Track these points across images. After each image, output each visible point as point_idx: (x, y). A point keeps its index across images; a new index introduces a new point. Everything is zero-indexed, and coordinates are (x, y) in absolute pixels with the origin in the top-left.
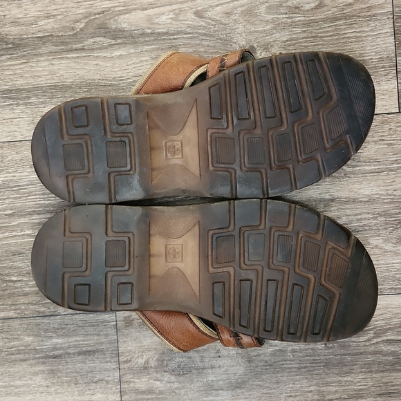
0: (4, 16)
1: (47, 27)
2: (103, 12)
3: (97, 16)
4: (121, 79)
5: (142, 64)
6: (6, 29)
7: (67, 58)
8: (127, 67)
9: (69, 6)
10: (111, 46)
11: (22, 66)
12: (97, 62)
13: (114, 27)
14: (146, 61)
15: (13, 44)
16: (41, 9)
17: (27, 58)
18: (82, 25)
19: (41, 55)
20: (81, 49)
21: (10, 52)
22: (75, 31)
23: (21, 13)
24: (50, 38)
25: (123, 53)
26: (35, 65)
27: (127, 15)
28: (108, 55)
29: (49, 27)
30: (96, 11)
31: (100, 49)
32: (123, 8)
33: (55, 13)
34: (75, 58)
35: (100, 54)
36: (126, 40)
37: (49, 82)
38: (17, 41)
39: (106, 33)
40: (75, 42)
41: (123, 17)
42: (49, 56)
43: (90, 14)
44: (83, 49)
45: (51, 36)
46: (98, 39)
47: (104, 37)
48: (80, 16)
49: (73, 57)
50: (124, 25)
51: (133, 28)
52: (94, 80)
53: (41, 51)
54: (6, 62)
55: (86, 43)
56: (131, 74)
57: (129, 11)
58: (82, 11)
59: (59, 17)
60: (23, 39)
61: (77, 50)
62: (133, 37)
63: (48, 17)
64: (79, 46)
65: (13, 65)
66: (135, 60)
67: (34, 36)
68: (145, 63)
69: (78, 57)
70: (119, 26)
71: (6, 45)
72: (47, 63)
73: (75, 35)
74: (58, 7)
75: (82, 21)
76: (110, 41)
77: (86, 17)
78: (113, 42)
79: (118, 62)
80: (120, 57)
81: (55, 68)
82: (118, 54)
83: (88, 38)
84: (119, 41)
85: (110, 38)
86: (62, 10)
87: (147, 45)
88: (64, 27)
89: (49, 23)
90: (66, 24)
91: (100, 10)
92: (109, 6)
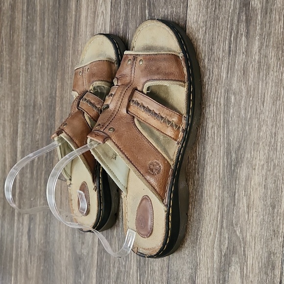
0: (255, 169)
1: (241, 203)
2: (245, 255)
3: (243, 249)
4: (200, 249)
5: (206, 269)
6: (245, 168)
7: (218, 212)
8: (206, 256)
9: (254, 228)
10: (221, 251)
11: (218, 173)
12: (212, 234)
13: (233, 259)
14: (208, 273)
15: (234, 170)
16: (255, 203)
17: (223, 179)
18: (238, 233)
19: (223, 192)
20: (222, 226)
21: (228, 167)
22: (235, 226)
23: (255, 184)
24: (233, 204)
25: (215, 257)
26: (217, 184)
27: (239, 274)
28: (215, 246)
29: (241, 205)
30: (246, 249)
31: (220, 241)
32: (245, 273)
33: (250, 214)
34: (217, 219)
35: (217, 239)
36: (222, 264)
37: (206, 192)
38: (235, 174)
39: (230, 251)
40: (227, 223)
41: (239, 270)
42: (221, 198)
43: (245, 244)
44: (222, 227)
45: (234, 205)
46: (227, 242)
47: (227, 248)
48: (245, 235)
49: (218, 216)
50: (233, 268)
51: (230, 274)
52: (202, 228)
53: (225, 192)
54: (223, 162)
55: (226, 231)
56: (201, 257)
57: (242, 277)
58: (248, 237)
59: (247, 217)
60: (236, 181)
61: (222, 222)
62: (224, 271)
63: (248, 207)
64: (225, 225)
65: (220, 166)
66: (210, 265)
67: (237, 190)
68: (206, 272)
69: (217, 221)
70: (233, 264)
71: (234, 165)
72: (217, 194)
73: (232, 225)
74: (254, 218)
75: (241, 235)
76: (224, 251)
77: (243, 239)
78: (223, 254)
79: (210, 251)
80: (213, 253)
81: (213, 200)
82: (215, 254)
83: (229, 234)
84: (223, 258)
85: (226, 252)
86: (251, 221)
87: (217, 279)
88: (239, 217)
89: (244, 206)
90: (241, 220)
91: (246, 253)
92: (248, 263)
